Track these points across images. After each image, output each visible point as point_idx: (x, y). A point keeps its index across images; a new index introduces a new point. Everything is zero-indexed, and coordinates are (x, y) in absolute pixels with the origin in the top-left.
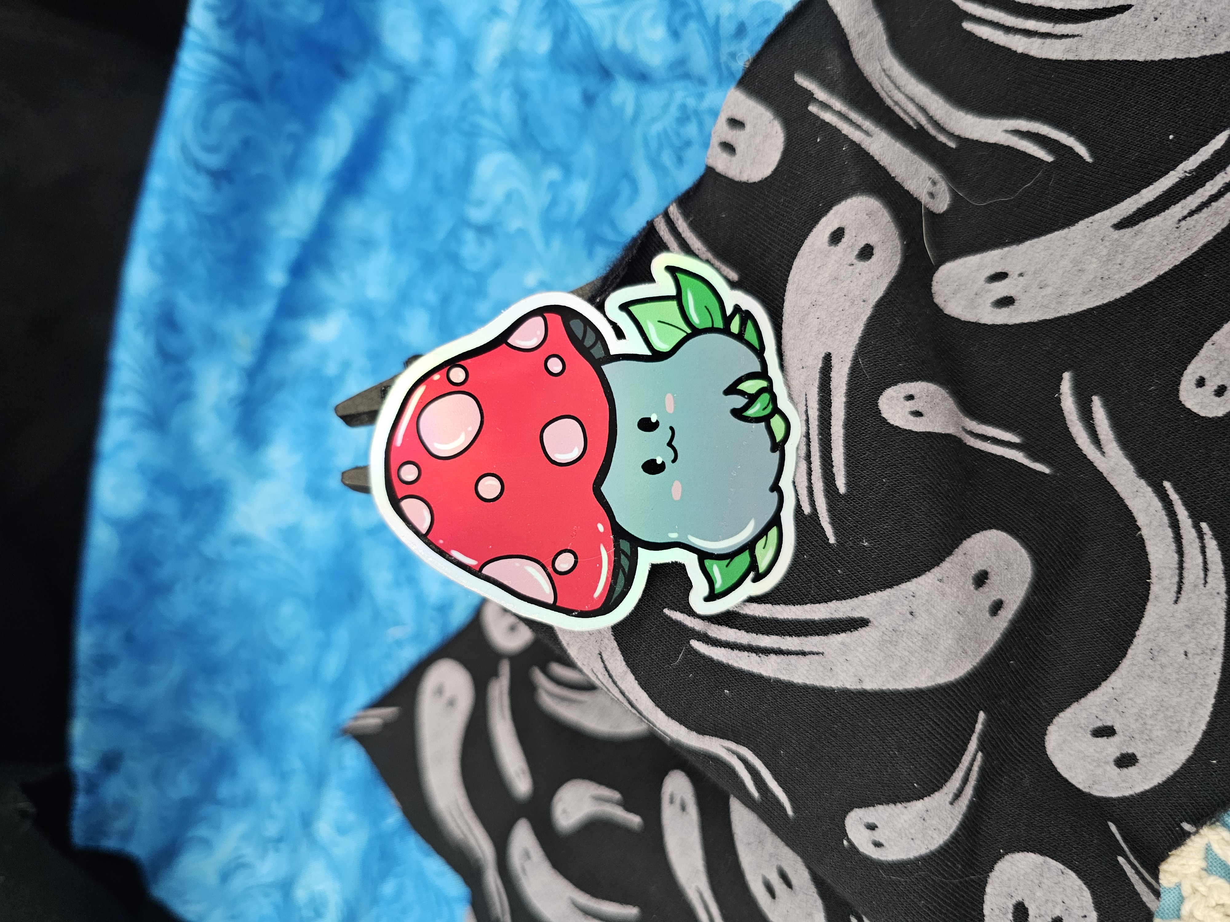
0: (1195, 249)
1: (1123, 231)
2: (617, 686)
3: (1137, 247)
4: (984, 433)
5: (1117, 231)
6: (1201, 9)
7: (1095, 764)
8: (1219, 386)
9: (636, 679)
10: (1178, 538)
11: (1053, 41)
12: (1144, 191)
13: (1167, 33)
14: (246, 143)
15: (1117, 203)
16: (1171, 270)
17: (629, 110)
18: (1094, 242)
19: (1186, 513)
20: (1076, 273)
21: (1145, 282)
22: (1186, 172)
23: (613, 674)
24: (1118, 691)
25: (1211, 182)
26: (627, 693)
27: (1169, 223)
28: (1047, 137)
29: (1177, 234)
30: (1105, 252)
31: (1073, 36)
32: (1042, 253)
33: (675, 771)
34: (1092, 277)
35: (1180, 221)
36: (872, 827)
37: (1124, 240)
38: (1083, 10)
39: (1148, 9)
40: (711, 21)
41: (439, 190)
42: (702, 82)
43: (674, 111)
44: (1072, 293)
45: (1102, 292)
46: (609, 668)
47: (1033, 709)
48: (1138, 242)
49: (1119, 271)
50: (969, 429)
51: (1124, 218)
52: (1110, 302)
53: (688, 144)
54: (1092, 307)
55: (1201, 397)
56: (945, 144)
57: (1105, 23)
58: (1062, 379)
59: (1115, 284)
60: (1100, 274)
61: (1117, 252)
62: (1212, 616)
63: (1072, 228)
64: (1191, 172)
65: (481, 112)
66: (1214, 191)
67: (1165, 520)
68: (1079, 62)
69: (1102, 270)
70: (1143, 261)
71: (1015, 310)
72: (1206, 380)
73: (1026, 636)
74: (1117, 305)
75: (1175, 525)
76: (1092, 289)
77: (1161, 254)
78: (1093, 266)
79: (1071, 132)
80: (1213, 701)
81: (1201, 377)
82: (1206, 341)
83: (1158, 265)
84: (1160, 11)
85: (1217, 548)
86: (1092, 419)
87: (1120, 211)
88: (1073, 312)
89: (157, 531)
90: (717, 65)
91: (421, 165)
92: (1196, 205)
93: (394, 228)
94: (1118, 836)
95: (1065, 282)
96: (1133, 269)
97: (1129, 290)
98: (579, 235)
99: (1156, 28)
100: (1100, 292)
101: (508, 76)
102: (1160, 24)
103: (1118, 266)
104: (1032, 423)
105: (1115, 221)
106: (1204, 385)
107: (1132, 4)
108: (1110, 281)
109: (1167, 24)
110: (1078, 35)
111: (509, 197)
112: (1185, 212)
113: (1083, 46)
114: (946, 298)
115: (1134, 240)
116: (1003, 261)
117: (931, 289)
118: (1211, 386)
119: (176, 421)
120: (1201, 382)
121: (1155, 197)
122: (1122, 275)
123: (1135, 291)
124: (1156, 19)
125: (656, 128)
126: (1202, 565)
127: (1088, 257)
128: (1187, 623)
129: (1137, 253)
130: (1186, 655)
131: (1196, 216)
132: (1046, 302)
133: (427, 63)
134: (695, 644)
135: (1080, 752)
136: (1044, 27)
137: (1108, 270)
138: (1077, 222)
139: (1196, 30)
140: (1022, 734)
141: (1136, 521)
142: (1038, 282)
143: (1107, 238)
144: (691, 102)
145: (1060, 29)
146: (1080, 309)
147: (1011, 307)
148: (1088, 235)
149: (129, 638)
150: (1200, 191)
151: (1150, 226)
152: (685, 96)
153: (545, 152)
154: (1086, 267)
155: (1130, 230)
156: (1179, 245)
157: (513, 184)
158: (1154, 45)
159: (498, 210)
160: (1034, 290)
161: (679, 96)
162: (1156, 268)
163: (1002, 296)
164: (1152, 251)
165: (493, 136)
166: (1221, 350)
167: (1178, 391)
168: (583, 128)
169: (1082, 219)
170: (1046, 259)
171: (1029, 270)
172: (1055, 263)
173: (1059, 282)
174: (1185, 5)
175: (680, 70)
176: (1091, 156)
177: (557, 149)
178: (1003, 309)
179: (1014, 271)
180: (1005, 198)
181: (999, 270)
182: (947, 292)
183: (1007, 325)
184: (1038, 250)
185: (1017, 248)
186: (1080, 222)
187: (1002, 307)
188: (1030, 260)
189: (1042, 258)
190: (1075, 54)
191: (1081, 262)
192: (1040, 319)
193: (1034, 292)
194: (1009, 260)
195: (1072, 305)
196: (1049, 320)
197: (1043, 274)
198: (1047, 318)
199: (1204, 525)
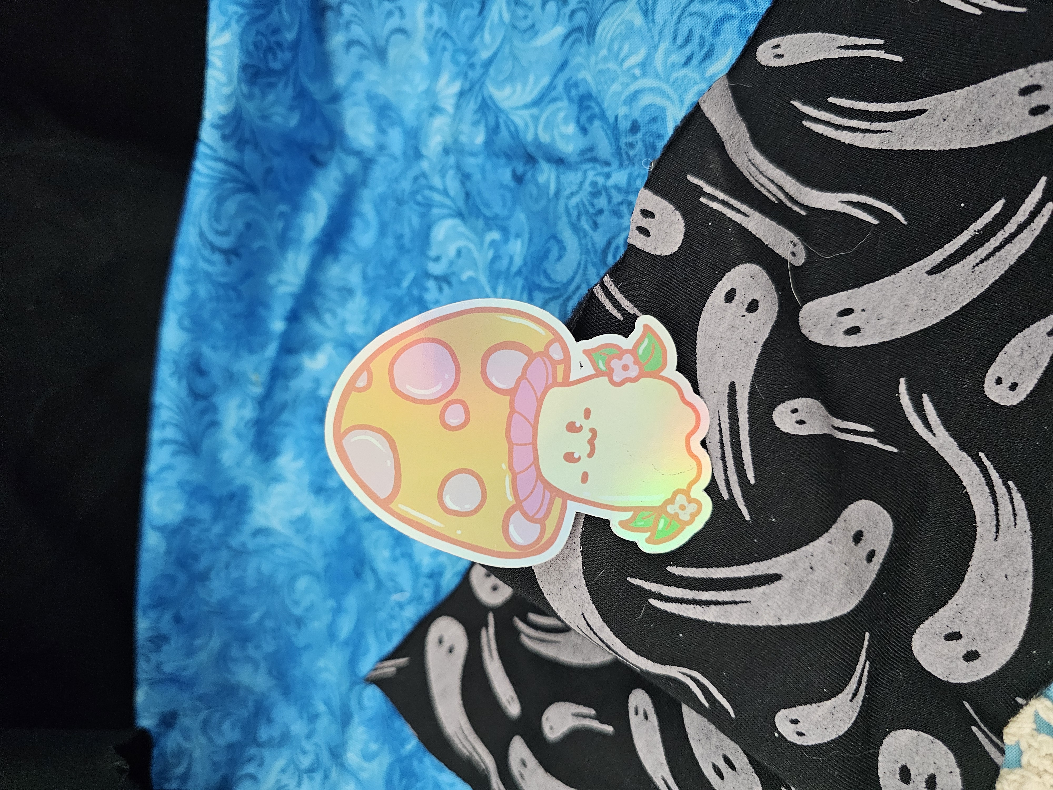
0: (987, 286)
1: (934, 275)
2: (597, 636)
3: (945, 287)
4: (848, 427)
5: (930, 276)
6: (976, 113)
7: (949, 660)
8: (1012, 384)
9: (611, 631)
10: (993, 493)
11: (871, 134)
12: (946, 246)
13: (954, 131)
14: (248, 226)
15: (928, 255)
16: (970, 302)
17: (552, 188)
18: (914, 285)
19: (997, 475)
20: (903, 307)
21: (954, 311)
22: (975, 231)
23: (594, 628)
24: (961, 607)
25: (994, 238)
26: (605, 641)
27: (966, 269)
28: (872, 206)
29: (973, 277)
30: (922, 291)
31: (886, 131)
32: (877, 294)
33: (637, 690)
34: (915, 309)
35: (974, 267)
36: (795, 722)
37: (935, 282)
38: (891, 111)
39: (938, 113)
40: (612, 120)
41: (401, 248)
42: (607, 164)
43: (587, 187)
44: (901, 322)
45: (923, 320)
46: (590, 624)
47: (902, 624)
48: (946, 284)
49: (934, 305)
50: (836, 426)
51: (934, 266)
52: (930, 326)
53: (601, 212)
54: (916, 331)
55: (999, 391)
56: (798, 213)
57: (908, 122)
58: (899, 383)
59: (932, 314)
60: (920, 307)
61: (931, 291)
62: (1022, 548)
63: (897, 275)
64: (979, 231)
65: (432, 188)
66: (997, 245)
67: (983, 480)
68: (891, 150)
69: (921, 304)
70: (950, 296)
71: (861, 336)
72: (1003, 379)
73: (892, 572)
74: (935, 328)
75: (990, 484)
76: (916, 318)
77: (962, 291)
78: (915, 302)
79: (890, 203)
80: (1029, 609)
81: (998, 377)
82: (1000, 351)
83: (962, 298)
84: (947, 114)
85: (1021, 498)
86: (924, 410)
87: (931, 261)
88: (903, 335)
89: (194, 532)
90: (618, 152)
91: (383, 229)
92: (985, 255)
93: (365, 277)
94: (971, 711)
95: (896, 314)
96: (944, 302)
97: (943, 318)
98: (520, 282)
99: (945, 127)
100: (921, 320)
101: (452, 160)
102: (948, 124)
103: (933, 301)
104: (881, 416)
105: (928, 269)
106: (1001, 383)
107: (927, 108)
108: (928, 312)
109: (953, 123)
110: (889, 131)
111: (459, 253)
112: (978, 261)
113: (894, 139)
114: (810, 329)
115: (943, 282)
116: (849, 300)
117: (798, 323)
118: (1006, 383)
119: (206, 444)
120: (999, 381)
121: (954, 250)
122: (936, 307)
123: (946, 318)
124: (945, 120)
125: (574, 201)
126: (1012, 511)
127: (911, 295)
128: (1004, 554)
129: (946, 291)
130: (1006, 577)
131: (985, 263)
132: (883, 329)
133: (381, 148)
134: (653, 602)
135: (938, 652)
136: (864, 125)
137: (926, 304)
138: (901, 269)
139: (974, 128)
140: (895, 643)
141: (962, 482)
142: (876, 315)
143: (922, 281)
144: (600, 180)
145: (876, 127)
146: (908, 333)
147: (858, 334)
148: (909, 279)
149: (177, 620)
150: (987, 245)
151: (953, 271)
152: (595, 175)
153: (486, 218)
154: (909, 303)
155: (939, 274)
156: (975, 284)
157: (461, 243)
158: (945, 138)
159: (451, 263)
160: (874, 321)
161: (591, 175)
162: (960, 301)
163: (851, 326)
164: (956, 289)
165: (442, 206)
166: (1012, 357)
167: (983, 388)
168: (515, 200)
169: (904, 268)
170: (880, 298)
171: (869, 307)
172: (887, 301)
173: (891, 315)
174: (964, 109)
175: (589, 155)
176: (906, 220)
177: (496, 217)
178: (852, 336)
179: (857, 307)
180: (846, 252)
181: (847, 307)
182: (810, 325)
183: (856, 347)
184: (874, 292)
185: (858, 290)
186: (903, 270)
187: (851, 334)
188: (869, 299)
189: (877, 298)
190: (888, 145)
191: (906, 299)
192: (880, 342)
193: (874, 323)
194: (853, 300)
195: (902, 330)
196: (887, 342)
197: (879, 310)
198: (885, 340)
199: (1010, 483)
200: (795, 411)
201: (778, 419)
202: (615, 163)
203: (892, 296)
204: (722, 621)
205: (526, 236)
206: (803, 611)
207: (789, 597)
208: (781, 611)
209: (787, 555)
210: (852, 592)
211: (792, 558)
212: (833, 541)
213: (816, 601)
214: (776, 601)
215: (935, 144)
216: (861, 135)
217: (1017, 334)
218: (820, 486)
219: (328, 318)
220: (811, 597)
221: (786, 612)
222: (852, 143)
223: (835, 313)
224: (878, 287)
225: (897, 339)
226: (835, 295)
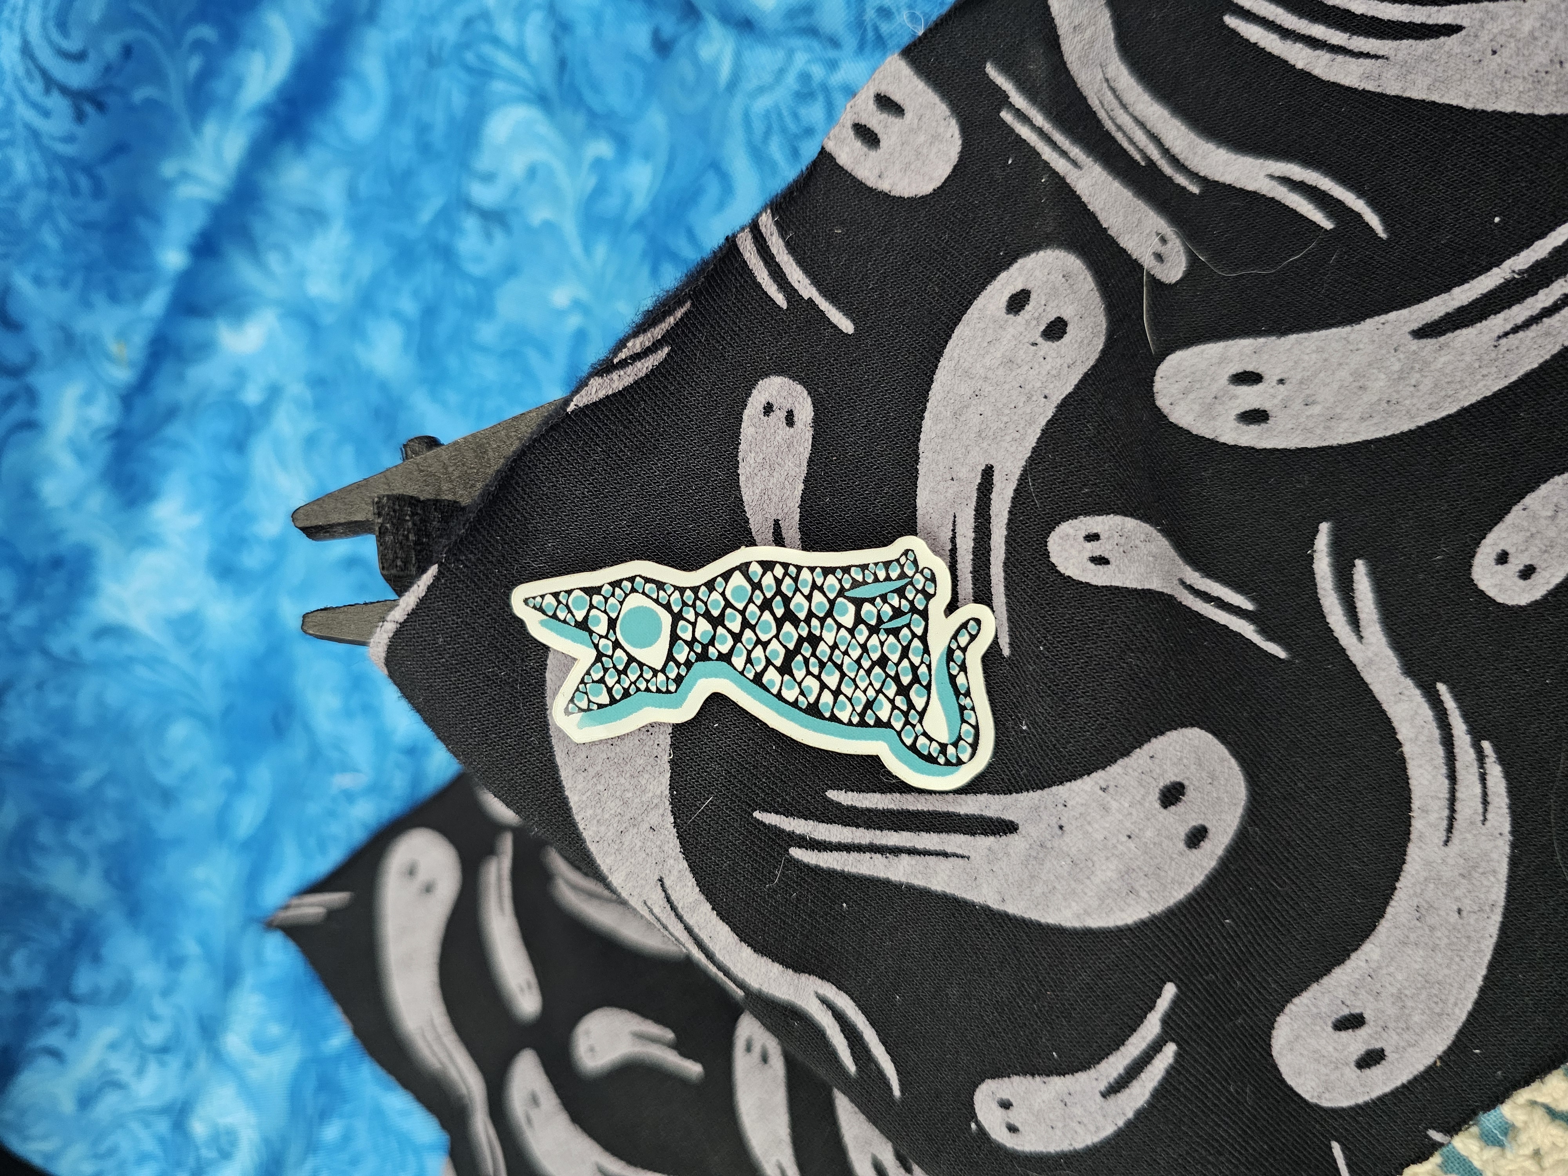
0: (1514, 378)
1: (1424, 341)
3: (1439, 366)
4: (1209, 591)
5: (1416, 341)
6: (1556, 49)
8: (1526, 566)
11: (1348, 59)
12: (1456, 291)
13: (1508, 76)
15: (1419, 301)
16: (1479, 402)
17: (725, 71)
18: (1384, 352)
20: (1355, 390)
21: (1444, 414)
22: (1514, 272)
25: (1546, 290)
27: (1486, 338)
28: (1328, 194)
29: (1493, 355)
30: (1397, 367)
31: (1376, 57)
32: (1313, 356)
34: (1375, 398)
35: (1499, 337)
36: (1006, 1105)
37: (1424, 354)
38: (1393, 22)
39: (1484, 37)
41: (425, 149)
42: (834, 42)
43: (791, 80)
44: (1345, 416)
45: (1386, 421)
46: (673, 897)
48: (1442, 360)
49: (1412, 396)
50: (1188, 584)
51: (1427, 324)
52: (1394, 435)
54: (1369, 438)
55: (1501, 576)
56: (1183, 188)
57: (1423, 46)
58: (1318, 531)
59: (1404, 412)
60: (1387, 395)
61: (1412, 368)
63: (1357, 327)
64: (1521, 273)
65: (496, 41)
66: (1548, 303)
67: (1436, 733)
68: (1382, 96)
69: (1390, 391)
70: (1445, 385)
71: (1268, 429)
72: (1510, 556)
74: (1402, 440)
75: (1448, 742)
76: (1374, 415)
77: (1469, 379)
78: (1379, 383)
79: (1361, 193)
81: (1503, 551)
82: (1515, 504)
83: (1465, 392)
84: (1502, 42)
87: (1423, 313)
88: (1344, 442)
90: (859, 24)
91: (396, 108)
92: (1523, 319)
93: (352, 195)
95: (1340, 401)
96: (1431, 394)
97: (1422, 423)
98: (637, 242)
99: (1493, 65)
100: (1383, 420)
102: (1499, 61)
103: (1412, 389)
104: (1272, 586)
105: (1415, 326)
106: (1506, 562)
107: (1464, 24)
108: (1398, 407)
109: (1509, 62)
110: (1383, 57)
111: (532, 172)
112: (1508, 327)
113: (1390, 73)
114: (1171, 400)
115: (1437, 356)
116: (1255, 355)
117: (1152, 387)
118: (1516, 563)
120: (1503, 558)
121: (1470, 300)
122: (1415, 401)
123: (1429, 425)
124: (1494, 52)
125: (762, 104)
127: (1374, 371)
129: (1439, 374)
131: (1521, 334)
132: (1311, 425)
134: (797, 852)
136: (1337, 37)
137: (1398, 392)
138: (1364, 319)
139: (1547, 77)
142: (1302, 396)
143: (1401, 349)
144: (818, 72)
145: (1359, 44)
146: (1352, 441)
147: (1263, 424)
148: (1377, 340)
150: (1530, 301)
151: (1460, 339)
152: (809, 62)
153: (593, 115)
154: (1369, 383)
155: (1433, 341)
156: (1494, 369)
157: (540, 155)
158: (1489, 88)
159: (515, 190)
160: (1297, 405)
161: (801, 60)
162: (1461, 397)
163: (1252, 408)
164: (1459, 374)
165: (513, 79)
166: (1535, 518)
167: (1471, 566)
168: (651, 87)
169: (1371, 317)
170: (1317, 366)
171: (1295, 377)
172: (1330, 372)
173: (1332, 400)
174: (1535, 39)
175: (802, 22)
176: (1386, 230)
177: (610, 115)
178: (1252, 427)
179: (1271, 376)
180: (1264, 270)
181: (1250, 368)
182: (1175, 391)
183: (1253, 448)
184: (1308, 351)
185: (1278, 341)
186: (1368, 320)
187: (1251, 423)
188: (1295, 362)
189: (1312, 362)
190: (1377, 83)
191: (1364, 376)
192: (1300, 447)
193: (1296, 409)
194: (1266, 357)
195: (1343, 433)
196: (1311, 449)
197: (1311, 386)
198: (1309, 446)
199: (1486, 745)
202: (850, 42)
203: (1340, 364)
204: (919, 882)
205: (662, 156)
212: (1112, 788)
215: (1468, 95)
216: (1328, 56)
217: (1552, 476)
219: (273, 260)
222: (1308, 69)
223: (1226, 377)
224: (1317, 343)
225: (1331, 447)
226: (1231, 342)
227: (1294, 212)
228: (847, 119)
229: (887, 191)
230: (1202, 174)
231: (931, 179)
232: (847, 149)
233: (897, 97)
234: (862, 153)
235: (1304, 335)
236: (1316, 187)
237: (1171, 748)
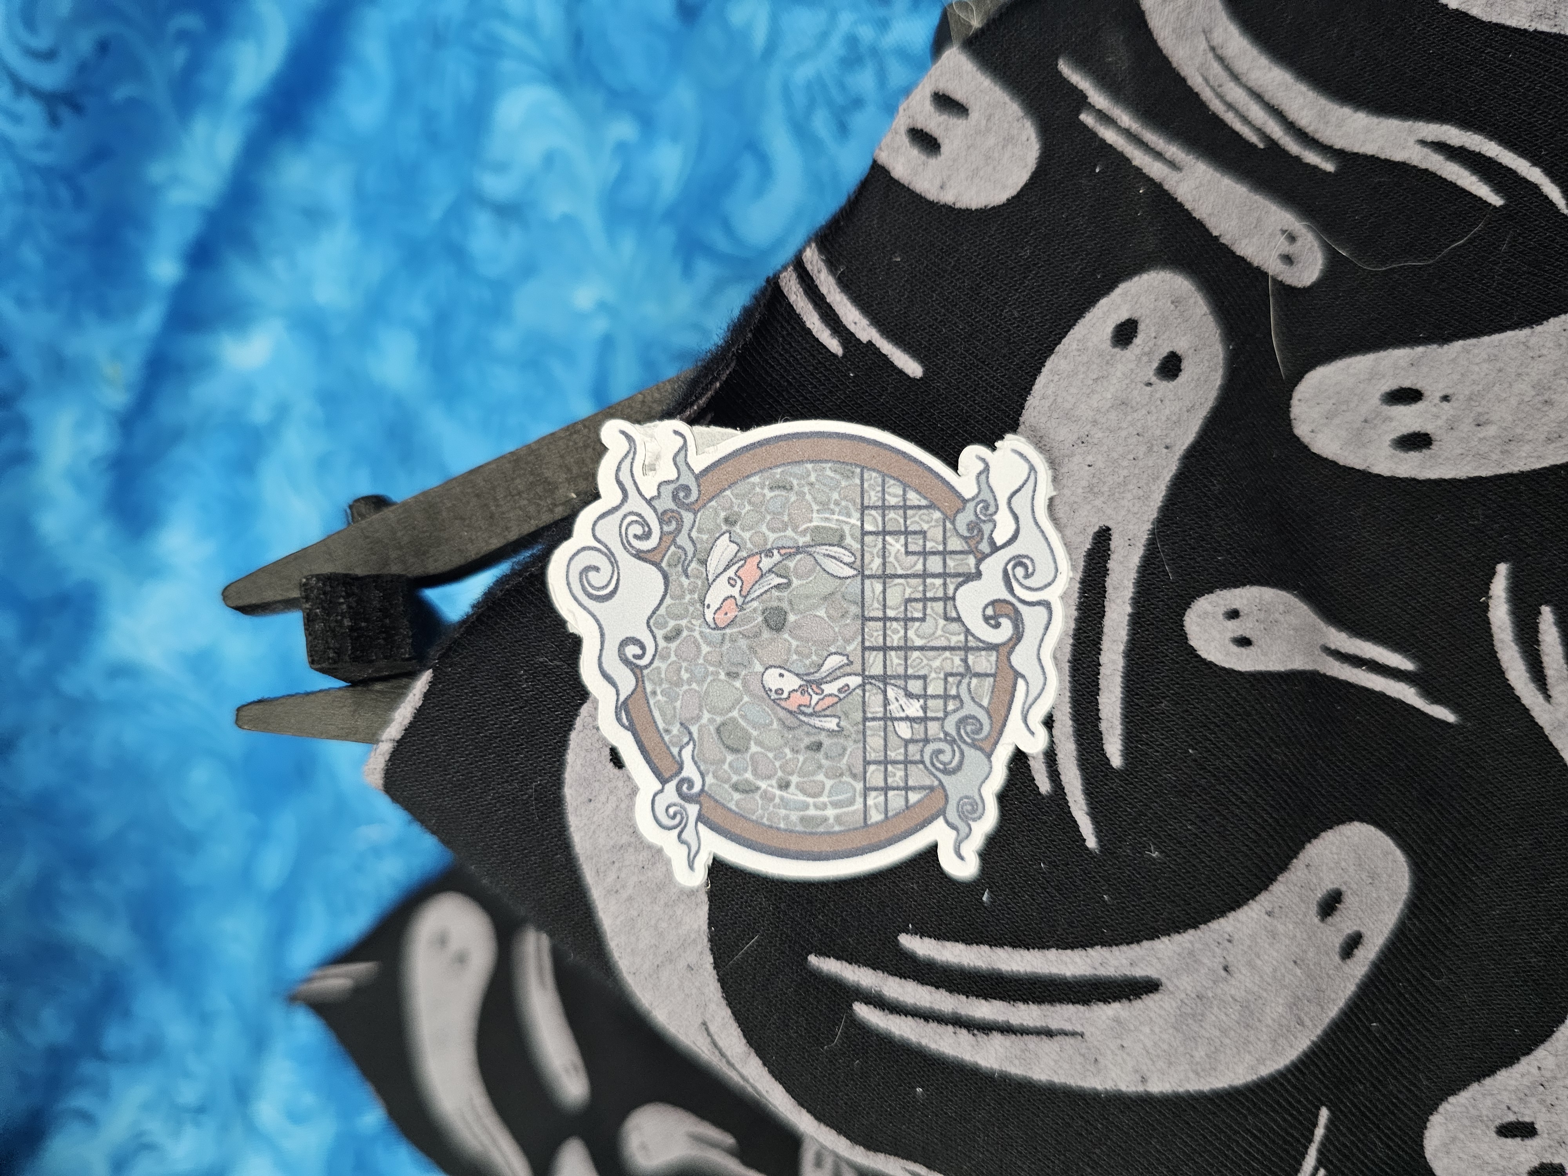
4: (1357, 653)
20: (1539, 406)
32: (1485, 365)
44: (1529, 438)
46: (720, 1044)
54: (1559, 463)
58: (1494, 574)
63: (1538, 329)
71: (1430, 457)
76: (1563, 435)
86: (1537, 642)
88: (1527, 469)
95: (1521, 420)
104: (1438, 639)
114: (1313, 427)
116: (1413, 369)
117: (1288, 414)
132: (1484, 449)
138: (1547, 318)
142: (1472, 415)
146: (1538, 466)
147: (1426, 450)
154: (1556, 397)
160: (1466, 426)
163: (1411, 431)
170: (1490, 378)
171: (1463, 392)
172: (1506, 385)
173: (1510, 418)
178: (1412, 454)
179: (1433, 389)
180: (1419, 261)
181: (1407, 384)
182: (1316, 416)
183: (1414, 479)
184: (1477, 361)
185: (1440, 350)
186: (1552, 320)
187: (1410, 449)
188: (1462, 375)
189: (1483, 374)
190: (1552, 22)
191: (1550, 388)
192: (1472, 475)
193: (1466, 430)
194: (1425, 369)
195: (1526, 458)
196: (1486, 478)
197: (1484, 402)
198: (1484, 474)
200: (1234, 614)
201: (1197, 629)
204: (1016, 1069)
206: (1197, 1063)
207: (1171, 1031)
208: (1149, 1062)
209: (1177, 938)
210: (1301, 1023)
211: (1188, 945)
212: (1277, 910)
213: (1227, 1041)
214: (1142, 1038)
218: (1261, 788)
220: (1218, 1033)
221: (1161, 1064)
222: (1464, 8)
223: (1378, 395)
224: (1489, 350)
225: (1511, 475)
226: (1382, 354)
227: (1453, 186)
228: (901, 122)
229: (950, 204)
230: (1337, 147)
231: (1004, 187)
232: (902, 160)
233: (959, 95)
234: (920, 162)
235: (1473, 341)
236: (1479, 153)
237: (1327, 852)
